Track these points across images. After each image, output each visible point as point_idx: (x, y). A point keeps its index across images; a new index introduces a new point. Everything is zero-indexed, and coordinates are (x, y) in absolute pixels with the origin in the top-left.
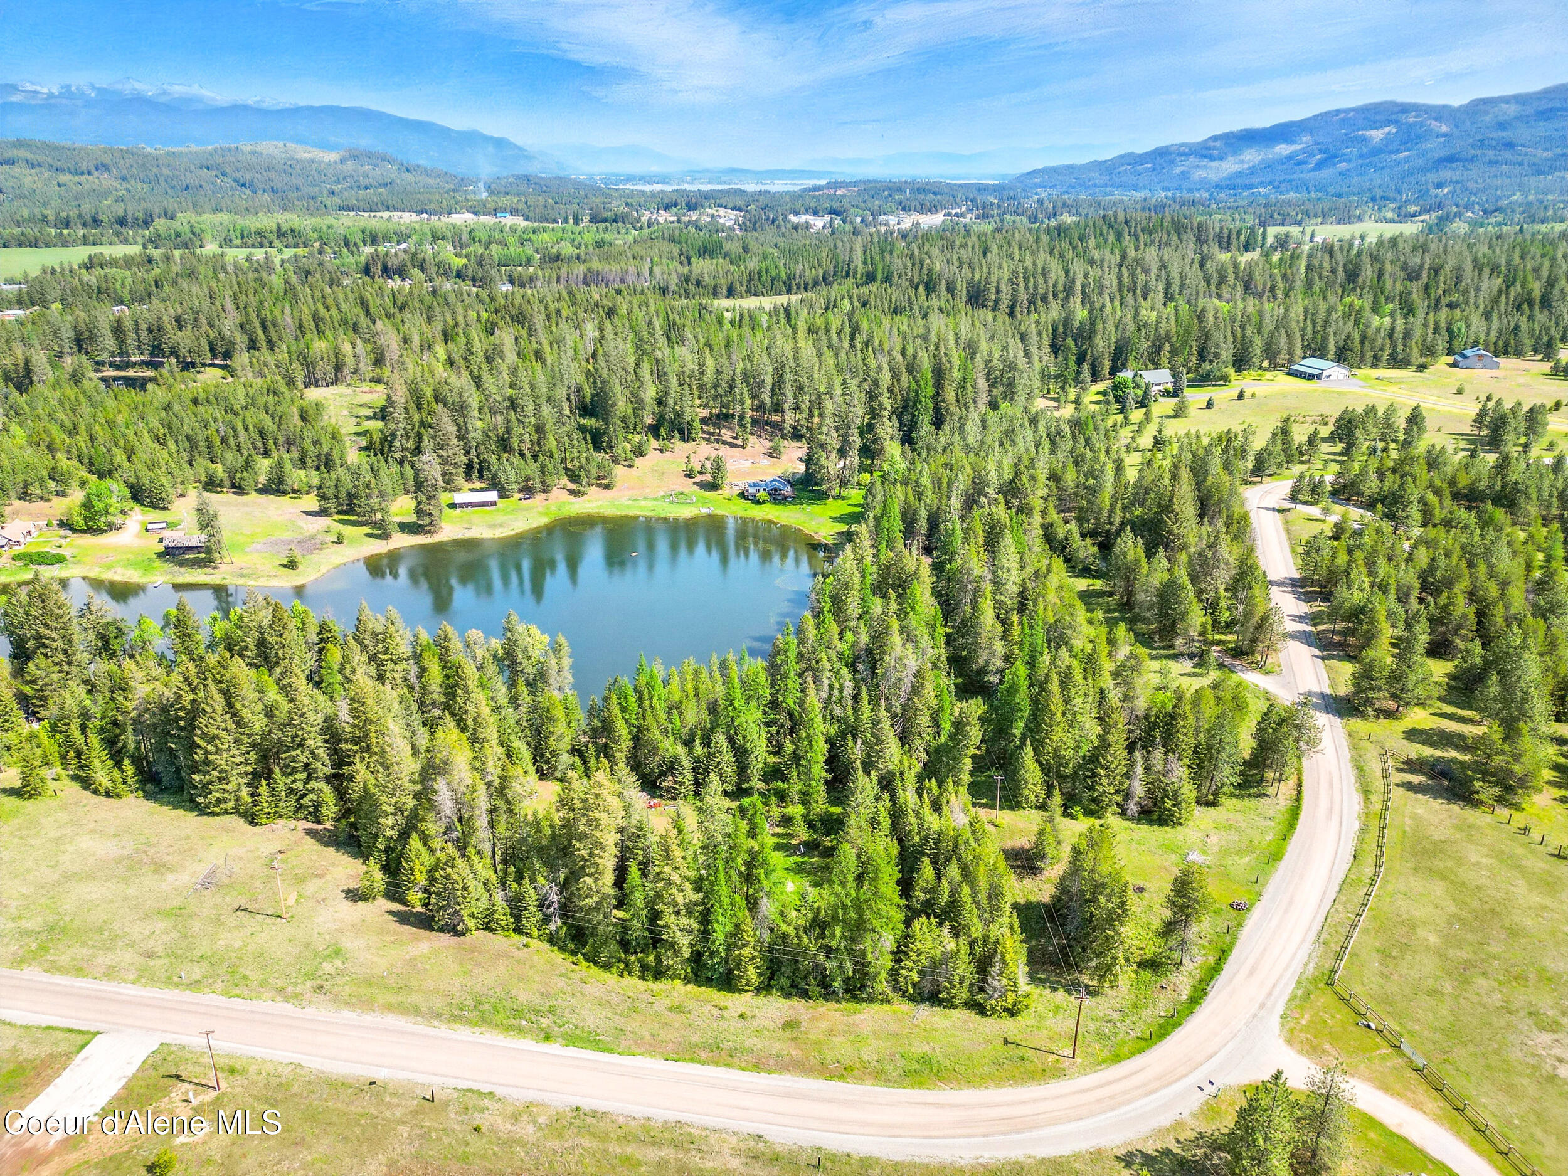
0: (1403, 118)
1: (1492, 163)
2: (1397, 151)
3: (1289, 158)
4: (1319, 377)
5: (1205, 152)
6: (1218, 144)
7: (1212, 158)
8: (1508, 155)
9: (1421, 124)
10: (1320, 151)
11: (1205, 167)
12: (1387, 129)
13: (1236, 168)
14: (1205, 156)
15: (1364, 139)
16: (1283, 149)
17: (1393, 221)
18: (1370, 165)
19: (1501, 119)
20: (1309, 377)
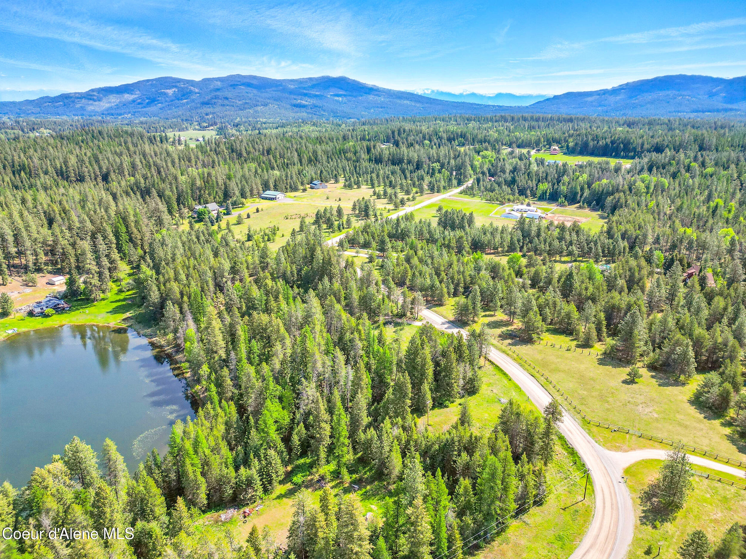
0: (178, 84)
1: (223, 105)
2: (182, 99)
3: (134, 101)
4: (275, 199)
5: (89, 97)
6: (95, 93)
7: (95, 100)
8: (226, 102)
9: (187, 88)
10: (147, 99)
11: (92, 104)
12: (173, 90)
13: (108, 105)
14: (91, 99)
15: (165, 94)
16: (128, 97)
17: (199, 130)
18: (172, 105)
19: (216, 87)
20: (272, 199)
